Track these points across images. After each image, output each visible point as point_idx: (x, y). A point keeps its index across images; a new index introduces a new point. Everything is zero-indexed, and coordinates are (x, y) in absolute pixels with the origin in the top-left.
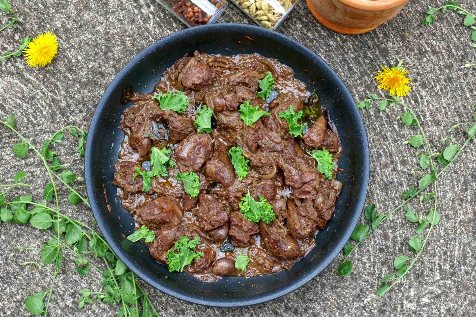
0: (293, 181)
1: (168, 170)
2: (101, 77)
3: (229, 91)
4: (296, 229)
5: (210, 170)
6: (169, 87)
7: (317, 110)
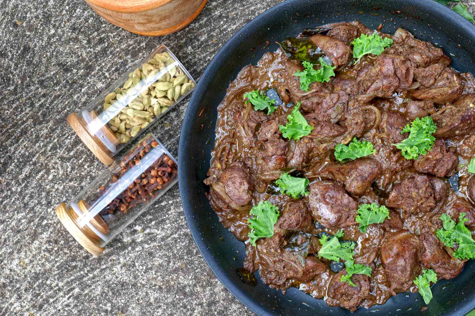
1: (347, 241)
2: (215, 306)
3: (262, 148)
4: (451, 93)
5: (358, 188)
6: (243, 222)
7: (301, 44)
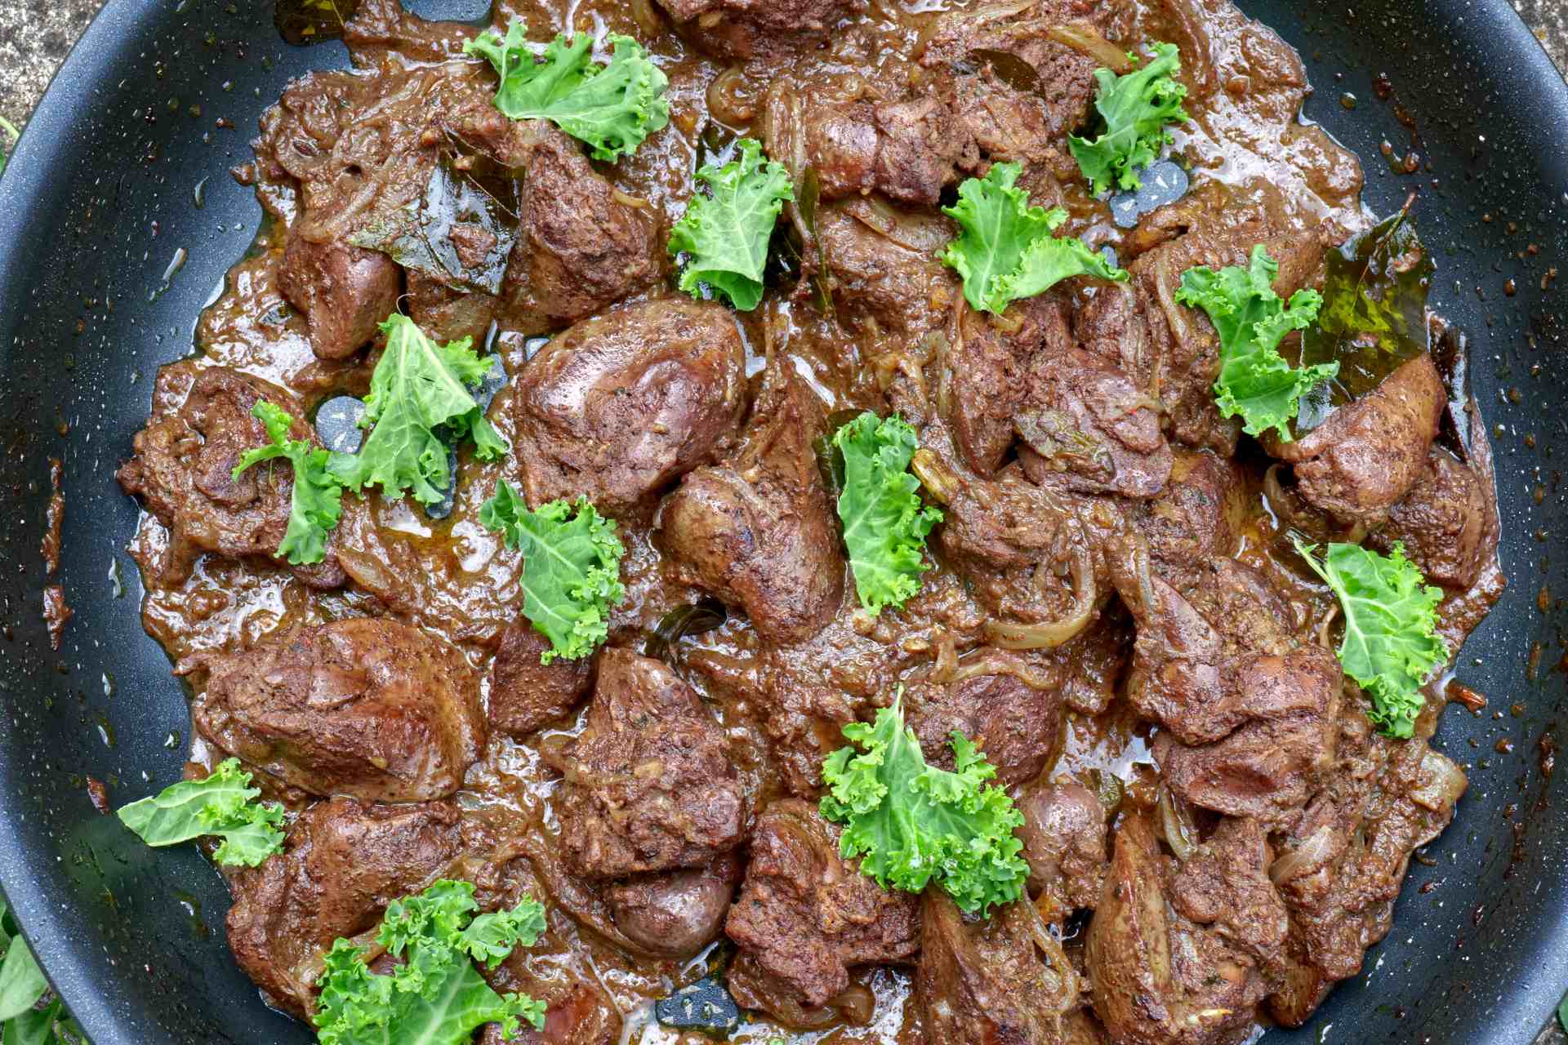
0: (1178, 697)
1: (459, 478)
4: (1139, 989)
5: (701, 518)
6: (578, 15)
